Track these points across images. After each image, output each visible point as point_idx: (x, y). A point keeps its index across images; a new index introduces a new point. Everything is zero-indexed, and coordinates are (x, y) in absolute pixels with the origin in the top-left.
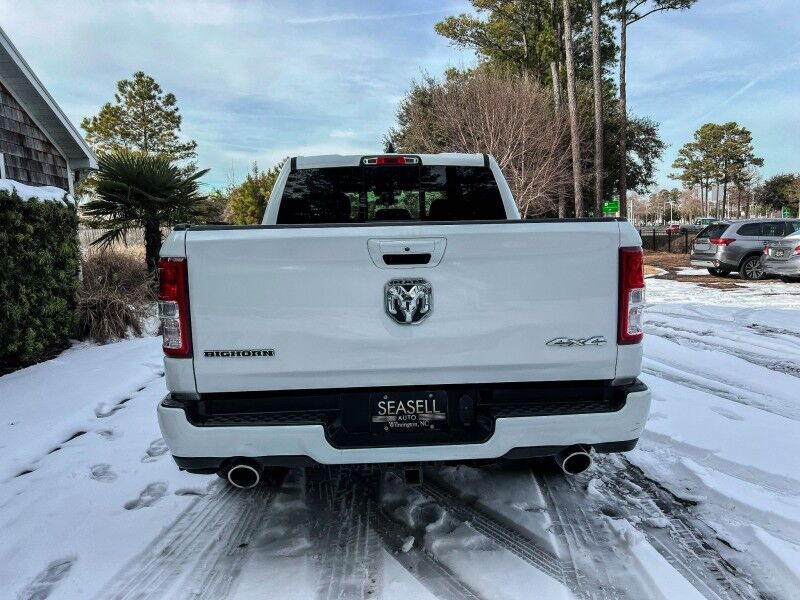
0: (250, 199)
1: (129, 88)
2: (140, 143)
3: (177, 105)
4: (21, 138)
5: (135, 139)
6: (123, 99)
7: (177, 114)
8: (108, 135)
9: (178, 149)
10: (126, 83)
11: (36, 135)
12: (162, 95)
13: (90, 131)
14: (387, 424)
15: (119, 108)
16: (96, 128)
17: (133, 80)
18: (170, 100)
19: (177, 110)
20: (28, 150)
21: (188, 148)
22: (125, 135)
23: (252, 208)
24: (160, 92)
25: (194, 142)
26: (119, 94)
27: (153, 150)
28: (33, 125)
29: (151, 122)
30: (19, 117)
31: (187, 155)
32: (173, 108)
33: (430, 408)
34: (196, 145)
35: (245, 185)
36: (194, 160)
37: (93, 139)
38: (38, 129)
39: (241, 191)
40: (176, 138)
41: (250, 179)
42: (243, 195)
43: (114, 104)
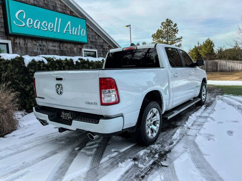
0: (195, 53)
1: (164, 24)
2: (166, 39)
3: (177, 26)
4: (102, 46)
5: (165, 38)
6: (162, 27)
7: (177, 29)
8: (158, 38)
9: (177, 39)
10: (163, 23)
11: (107, 45)
12: (173, 24)
13: (153, 37)
14: (62, 118)
15: (161, 30)
16: (155, 36)
17: (165, 21)
18: (175, 25)
19: (177, 28)
20: (104, 49)
21: (180, 39)
22: (162, 37)
23: (195, 56)
24: (173, 23)
25: (181, 37)
26: (161, 26)
27: (170, 41)
28: (106, 42)
29: (170, 32)
30: (102, 41)
31: (179, 41)
32: (176, 28)
33: (70, 116)
34: (182, 38)
35: (194, 49)
36: (181, 42)
37: (154, 40)
38: (107, 43)
39: (192, 51)
40: (176, 36)
41: (195, 47)
42: (193, 52)
43: (160, 29)
